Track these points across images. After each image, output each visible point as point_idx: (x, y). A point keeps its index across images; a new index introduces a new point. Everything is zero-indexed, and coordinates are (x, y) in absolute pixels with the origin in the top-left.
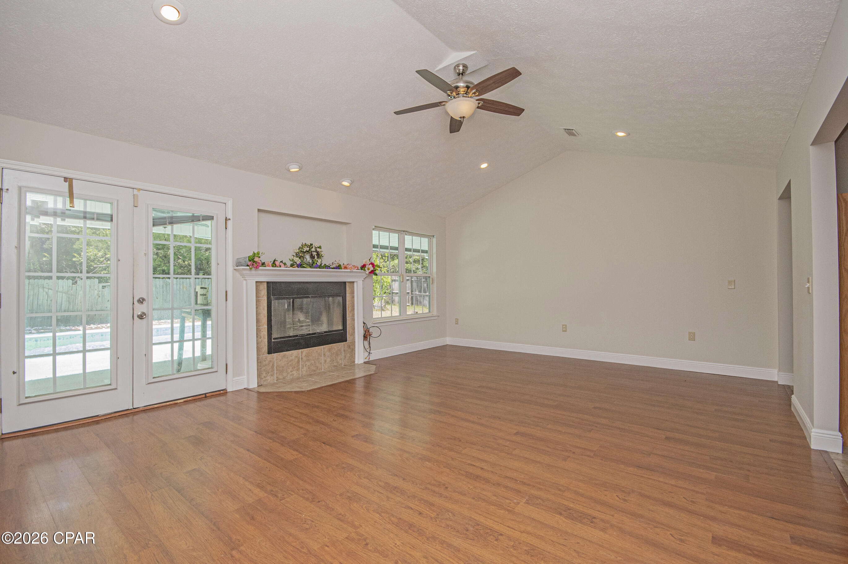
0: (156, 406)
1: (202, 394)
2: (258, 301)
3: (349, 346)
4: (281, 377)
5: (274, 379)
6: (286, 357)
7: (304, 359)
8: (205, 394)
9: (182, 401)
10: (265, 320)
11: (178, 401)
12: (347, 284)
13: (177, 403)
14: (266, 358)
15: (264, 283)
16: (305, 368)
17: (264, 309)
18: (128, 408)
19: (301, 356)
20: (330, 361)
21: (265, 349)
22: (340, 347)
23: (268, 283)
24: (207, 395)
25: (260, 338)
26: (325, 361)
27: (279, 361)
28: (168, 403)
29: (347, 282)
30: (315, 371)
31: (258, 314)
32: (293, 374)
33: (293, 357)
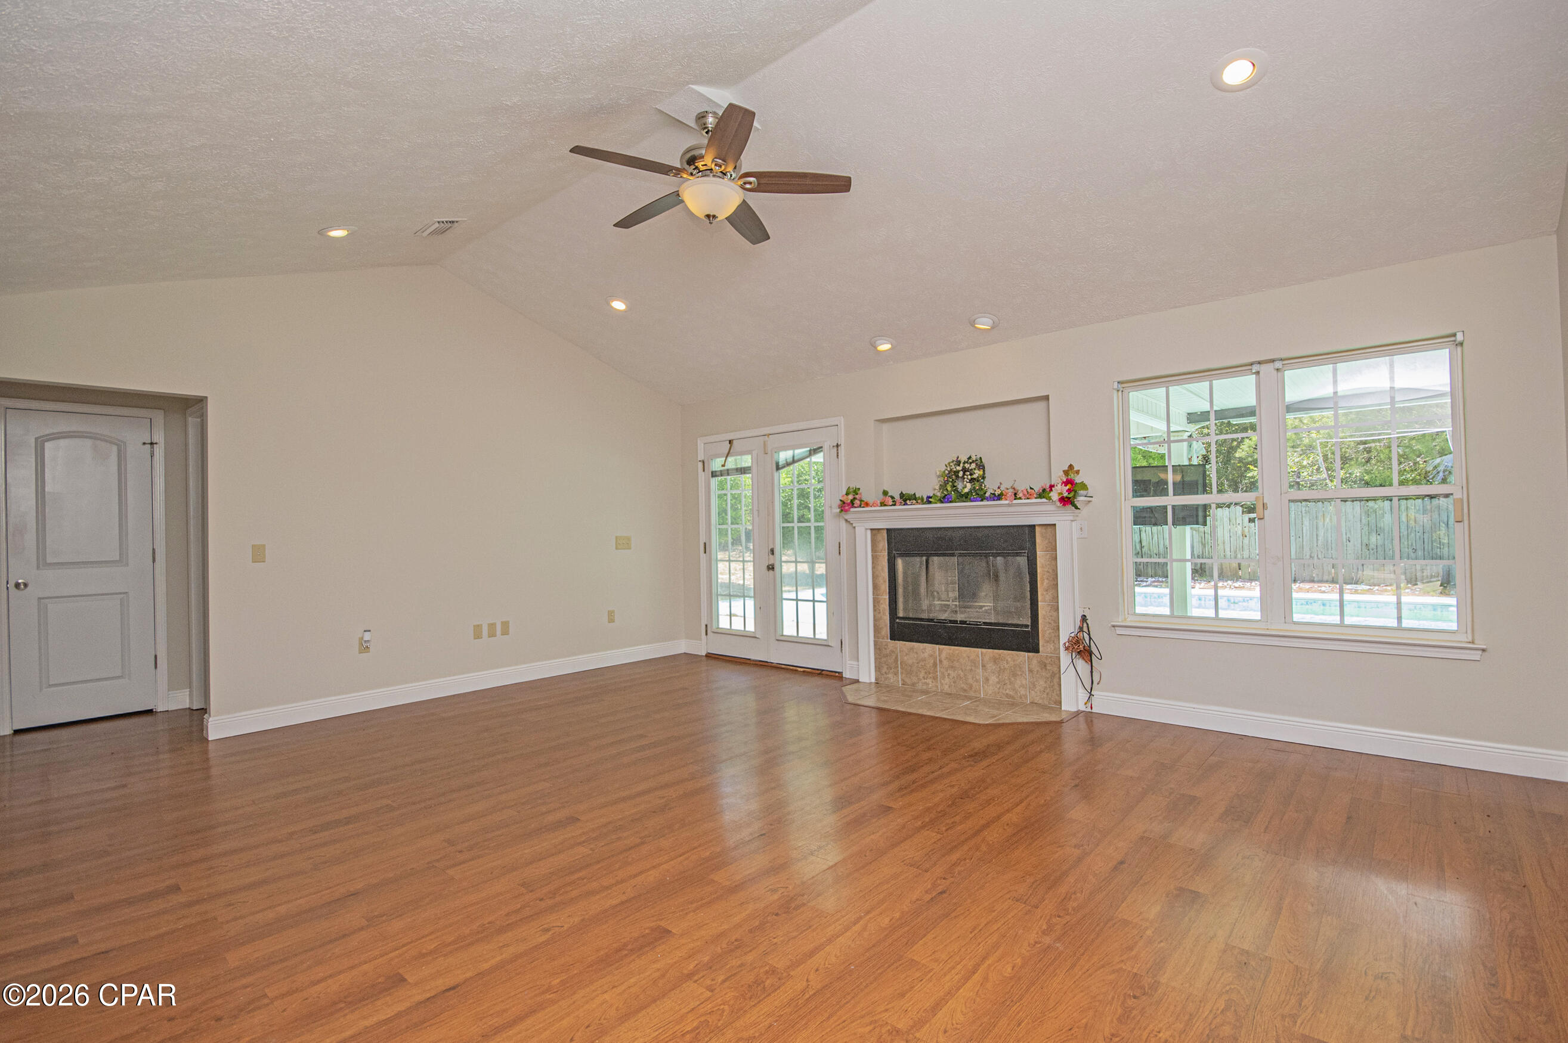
0: (783, 666)
1: (818, 670)
2: (875, 558)
3: (1044, 666)
4: (908, 681)
5: (898, 681)
6: (915, 651)
7: (946, 663)
8: (823, 670)
9: (802, 670)
10: (885, 587)
11: (799, 669)
12: (1037, 529)
13: (796, 670)
14: (887, 645)
15: (882, 531)
16: (947, 680)
17: (882, 569)
18: (766, 660)
19: (939, 656)
20: (998, 683)
21: (886, 631)
22: (1019, 660)
23: (888, 530)
24: (823, 672)
25: (879, 613)
26: (987, 680)
27: (905, 654)
28: (791, 668)
29: (1037, 525)
30: (965, 691)
31: (875, 577)
32: (928, 684)
33: (926, 655)
